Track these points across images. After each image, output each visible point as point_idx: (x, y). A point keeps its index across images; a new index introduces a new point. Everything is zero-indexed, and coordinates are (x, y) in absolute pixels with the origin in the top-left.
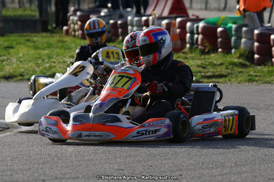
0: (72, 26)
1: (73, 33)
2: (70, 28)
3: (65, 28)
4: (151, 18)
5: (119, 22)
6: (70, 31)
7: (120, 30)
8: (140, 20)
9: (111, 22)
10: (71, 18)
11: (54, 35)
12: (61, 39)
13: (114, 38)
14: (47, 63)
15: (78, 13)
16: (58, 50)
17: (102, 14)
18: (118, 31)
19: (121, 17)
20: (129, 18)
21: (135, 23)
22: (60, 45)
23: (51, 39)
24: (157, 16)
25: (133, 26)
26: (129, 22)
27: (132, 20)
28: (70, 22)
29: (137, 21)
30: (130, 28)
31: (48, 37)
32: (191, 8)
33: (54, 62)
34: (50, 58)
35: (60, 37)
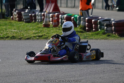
0: (14, 16)
1: (15, 19)
2: (13, 17)
3: (12, 17)
4: (45, 13)
5: (33, 15)
6: (14, 18)
7: (33, 18)
8: (41, 14)
9: (30, 14)
10: (14, 13)
11: (7, 20)
12: (10, 21)
13: (31, 21)
14: (5, 32)
15: (17, 11)
16: (9, 26)
17: (26, 11)
18: (32, 18)
19: (34, 12)
20: (37, 13)
21: (39, 15)
22: (10, 24)
23: (6, 22)
24: (48, 12)
25: (38, 16)
26: (37, 15)
27: (38, 14)
28: (13, 15)
29: (40, 14)
30: (37, 17)
31: (5, 21)
32: (61, 6)
33: (8, 32)
34: (6, 30)
35: (10, 20)
